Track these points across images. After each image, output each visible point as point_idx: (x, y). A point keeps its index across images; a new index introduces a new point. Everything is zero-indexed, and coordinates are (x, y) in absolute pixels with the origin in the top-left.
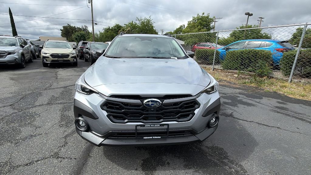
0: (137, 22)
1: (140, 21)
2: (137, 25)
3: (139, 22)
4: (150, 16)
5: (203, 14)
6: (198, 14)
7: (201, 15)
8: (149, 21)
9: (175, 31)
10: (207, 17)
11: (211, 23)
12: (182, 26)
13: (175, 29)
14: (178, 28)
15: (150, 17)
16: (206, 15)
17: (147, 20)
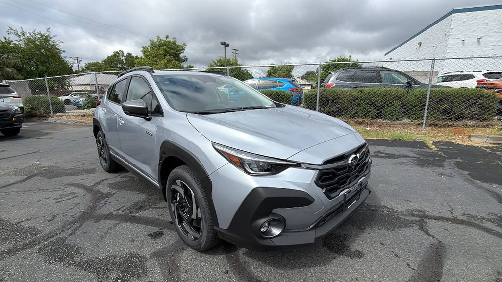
0: (14, 39)
1: (22, 38)
2: (12, 44)
3: (18, 39)
4: (48, 29)
5: (167, 37)
6: (158, 37)
7: (163, 38)
8: (46, 39)
9: (105, 61)
10: (174, 43)
11: (181, 53)
12: (117, 53)
13: (106, 58)
14: (110, 56)
15: (47, 31)
16: (171, 39)
17: (42, 36)
